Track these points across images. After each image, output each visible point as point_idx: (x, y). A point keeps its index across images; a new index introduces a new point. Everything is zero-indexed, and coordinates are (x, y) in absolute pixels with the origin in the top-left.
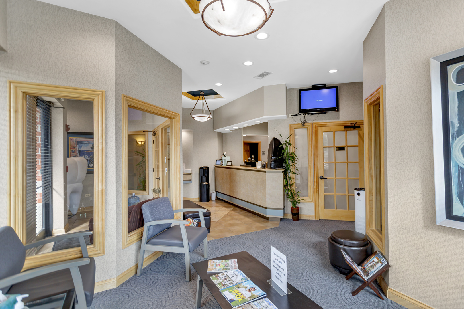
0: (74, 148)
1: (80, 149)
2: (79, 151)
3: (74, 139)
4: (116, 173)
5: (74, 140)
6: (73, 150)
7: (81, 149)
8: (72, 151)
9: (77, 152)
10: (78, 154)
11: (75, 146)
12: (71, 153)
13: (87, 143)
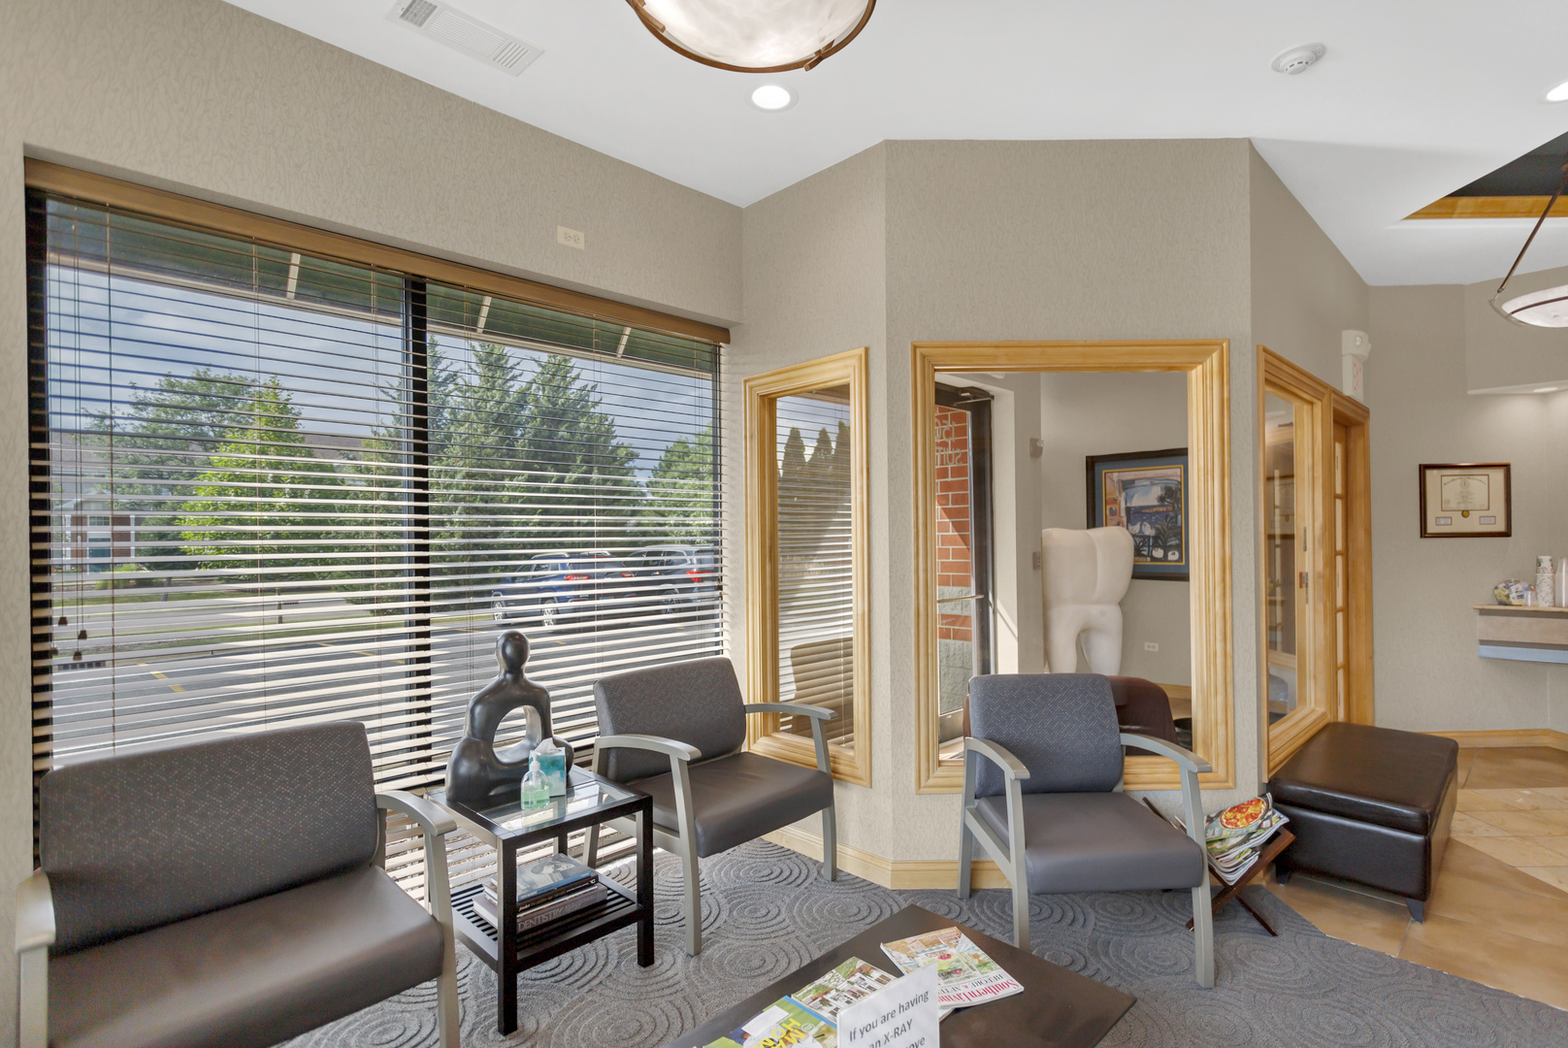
0: (1115, 501)
1: (1128, 505)
2: (1128, 509)
3: (1115, 475)
4: (890, 571)
5: (1115, 479)
6: (1114, 507)
7: (1133, 505)
8: (1111, 509)
9: (1123, 514)
10: (1125, 519)
11: (1117, 494)
12: (1109, 517)
13: (1148, 483)
